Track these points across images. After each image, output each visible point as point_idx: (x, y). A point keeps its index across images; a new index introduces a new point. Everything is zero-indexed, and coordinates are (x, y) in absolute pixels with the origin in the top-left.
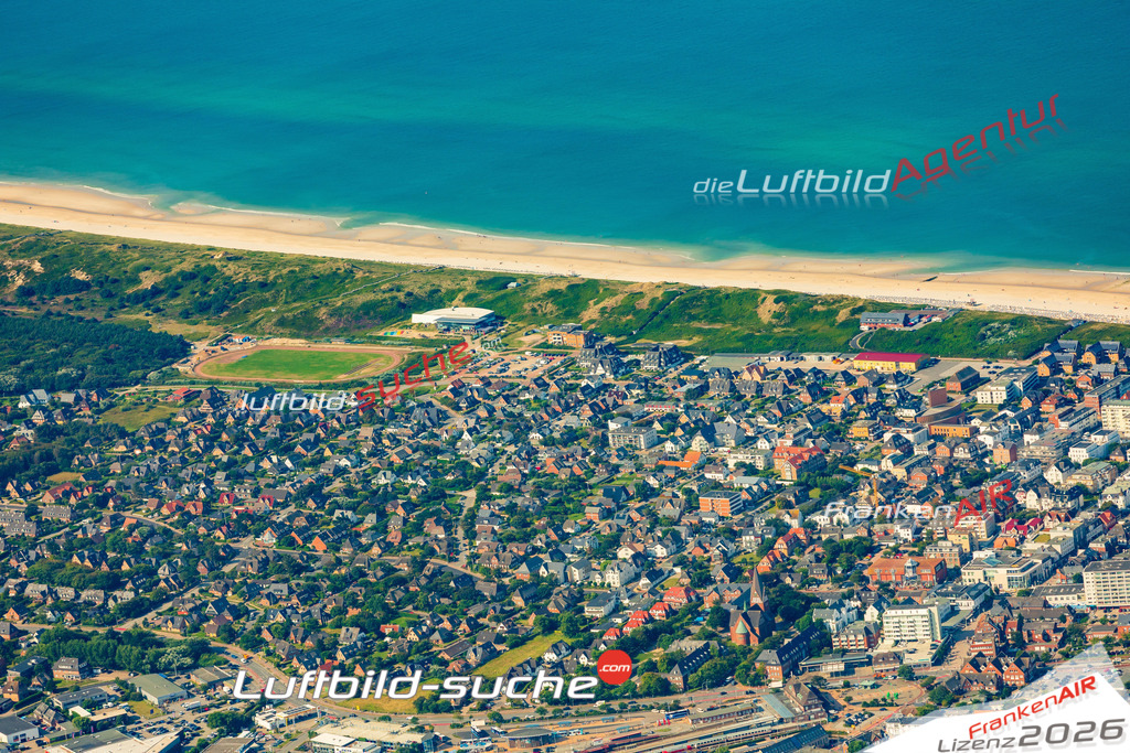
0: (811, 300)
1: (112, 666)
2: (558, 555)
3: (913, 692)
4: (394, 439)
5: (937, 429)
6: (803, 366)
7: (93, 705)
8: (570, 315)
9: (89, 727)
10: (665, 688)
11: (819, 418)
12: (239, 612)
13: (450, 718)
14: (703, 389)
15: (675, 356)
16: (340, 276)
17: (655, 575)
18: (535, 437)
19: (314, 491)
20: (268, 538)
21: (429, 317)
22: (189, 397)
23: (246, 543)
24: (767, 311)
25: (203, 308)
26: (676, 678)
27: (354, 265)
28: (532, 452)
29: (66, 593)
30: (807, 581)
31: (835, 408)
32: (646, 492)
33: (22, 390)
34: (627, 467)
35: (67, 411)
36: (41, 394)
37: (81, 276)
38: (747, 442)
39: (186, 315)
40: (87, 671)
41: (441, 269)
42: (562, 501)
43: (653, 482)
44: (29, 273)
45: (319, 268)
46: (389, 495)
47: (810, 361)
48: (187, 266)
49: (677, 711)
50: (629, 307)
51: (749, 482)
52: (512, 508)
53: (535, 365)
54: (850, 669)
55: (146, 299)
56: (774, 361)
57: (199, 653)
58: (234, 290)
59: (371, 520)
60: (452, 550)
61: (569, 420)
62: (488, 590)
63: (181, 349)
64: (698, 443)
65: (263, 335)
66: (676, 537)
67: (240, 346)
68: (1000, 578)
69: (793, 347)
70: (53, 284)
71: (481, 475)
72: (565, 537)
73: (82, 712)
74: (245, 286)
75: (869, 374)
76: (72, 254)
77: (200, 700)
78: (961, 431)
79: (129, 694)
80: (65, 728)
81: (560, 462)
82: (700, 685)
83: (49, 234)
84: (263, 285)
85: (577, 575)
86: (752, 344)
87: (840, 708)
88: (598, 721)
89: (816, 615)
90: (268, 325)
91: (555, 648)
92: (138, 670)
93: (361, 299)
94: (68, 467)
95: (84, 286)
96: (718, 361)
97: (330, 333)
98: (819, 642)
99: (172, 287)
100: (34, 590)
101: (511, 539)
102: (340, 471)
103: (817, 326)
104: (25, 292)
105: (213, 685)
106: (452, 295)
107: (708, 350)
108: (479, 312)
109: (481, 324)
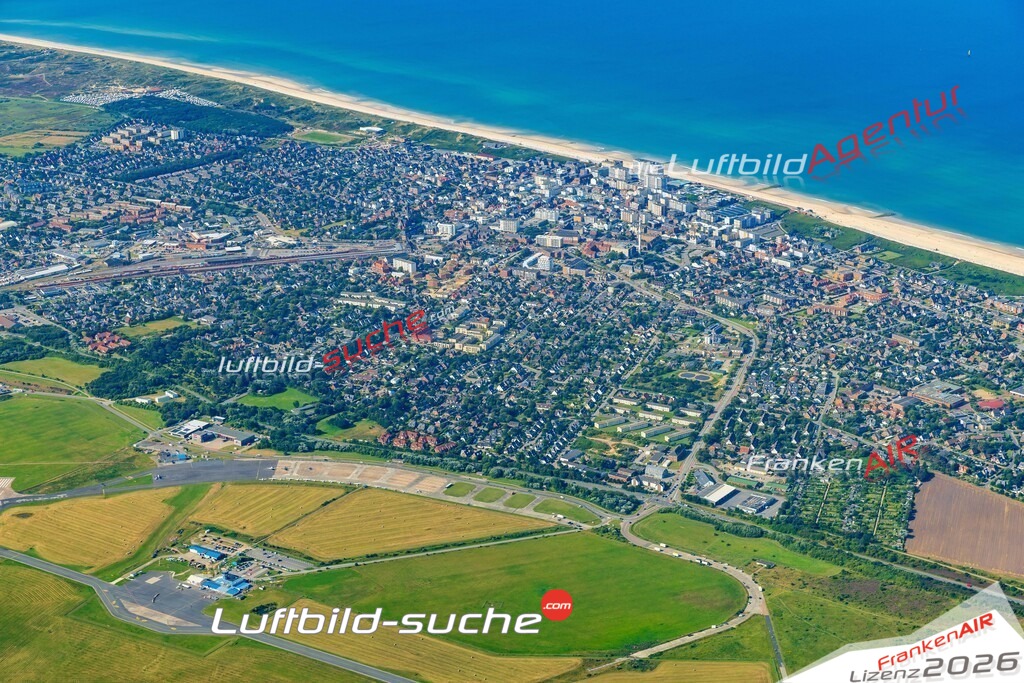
0: (472, 137)
1: (223, 213)
2: (362, 199)
3: (439, 248)
4: (336, 161)
5: (488, 177)
6: (462, 156)
7: (211, 223)
8: (405, 133)
9: (207, 228)
10: (371, 238)
11: (456, 170)
12: (265, 203)
13: (308, 239)
14: (429, 159)
15: (427, 148)
16: (346, 114)
17: (386, 207)
18: (375, 165)
19: (305, 173)
20: (285, 184)
21: (364, 129)
22: (286, 143)
23: (279, 185)
24: (458, 138)
25: (303, 118)
26: (375, 236)
27: (351, 111)
28: (372, 170)
29: (221, 192)
30: (427, 214)
31: (463, 168)
32: (397, 184)
33: (239, 135)
34: (396, 177)
35: (249, 142)
36: (244, 137)
37: (273, 105)
38: (433, 174)
39: (298, 120)
40: (215, 214)
41: (375, 116)
42: (372, 183)
43: (401, 182)
44: (259, 102)
45: (341, 111)
46: (325, 176)
47: (465, 154)
48: (303, 106)
49: (372, 244)
50: (421, 133)
51: (426, 185)
52: (356, 184)
53: (387, 146)
54: (425, 239)
55: (289, 114)
56: (455, 153)
57: (248, 212)
58: (315, 114)
59: (317, 182)
60: (335, 193)
61: (388, 163)
62: (337, 205)
63: (291, 129)
64: (419, 173)
65: (316, 128)
66: (398, 198)
67: (309, 130)
68: (480, 220)
69: (461, 149)
70: (266, 106)
71: (355, 174)
72: (367, 194)
73: (207, 224)
74: (317, 114)
75: (478, 160)
76: (274, 98)
77: (243, 226)
78: (494, 179)
79: (224, 221)
80: (202, 228)
81: (378, 173)
82: (381, 238)
83: (271, 92)
84: (323, 114)
85: (365, 204)
86: (451, 148)
87: (416, 249)
88: (348, 245)
89: (423, 223)
90: (318, 125)
91: (347, 223)
92: (229, 215)
93: (347, 121)
94: (240, 158)
95: (274, 108)
96: (439, 151)
97: (335, 130)
98: (420, 230)
99: (297, 112)
100: (212, 190)
101: (352, 192)
102: (316, 168)
103: (471, 145)
104: (256, 108)
105: (248, 222)
106: (374, 123)
107: (438, 148)
108: (379, 129)
109: (379, 132)
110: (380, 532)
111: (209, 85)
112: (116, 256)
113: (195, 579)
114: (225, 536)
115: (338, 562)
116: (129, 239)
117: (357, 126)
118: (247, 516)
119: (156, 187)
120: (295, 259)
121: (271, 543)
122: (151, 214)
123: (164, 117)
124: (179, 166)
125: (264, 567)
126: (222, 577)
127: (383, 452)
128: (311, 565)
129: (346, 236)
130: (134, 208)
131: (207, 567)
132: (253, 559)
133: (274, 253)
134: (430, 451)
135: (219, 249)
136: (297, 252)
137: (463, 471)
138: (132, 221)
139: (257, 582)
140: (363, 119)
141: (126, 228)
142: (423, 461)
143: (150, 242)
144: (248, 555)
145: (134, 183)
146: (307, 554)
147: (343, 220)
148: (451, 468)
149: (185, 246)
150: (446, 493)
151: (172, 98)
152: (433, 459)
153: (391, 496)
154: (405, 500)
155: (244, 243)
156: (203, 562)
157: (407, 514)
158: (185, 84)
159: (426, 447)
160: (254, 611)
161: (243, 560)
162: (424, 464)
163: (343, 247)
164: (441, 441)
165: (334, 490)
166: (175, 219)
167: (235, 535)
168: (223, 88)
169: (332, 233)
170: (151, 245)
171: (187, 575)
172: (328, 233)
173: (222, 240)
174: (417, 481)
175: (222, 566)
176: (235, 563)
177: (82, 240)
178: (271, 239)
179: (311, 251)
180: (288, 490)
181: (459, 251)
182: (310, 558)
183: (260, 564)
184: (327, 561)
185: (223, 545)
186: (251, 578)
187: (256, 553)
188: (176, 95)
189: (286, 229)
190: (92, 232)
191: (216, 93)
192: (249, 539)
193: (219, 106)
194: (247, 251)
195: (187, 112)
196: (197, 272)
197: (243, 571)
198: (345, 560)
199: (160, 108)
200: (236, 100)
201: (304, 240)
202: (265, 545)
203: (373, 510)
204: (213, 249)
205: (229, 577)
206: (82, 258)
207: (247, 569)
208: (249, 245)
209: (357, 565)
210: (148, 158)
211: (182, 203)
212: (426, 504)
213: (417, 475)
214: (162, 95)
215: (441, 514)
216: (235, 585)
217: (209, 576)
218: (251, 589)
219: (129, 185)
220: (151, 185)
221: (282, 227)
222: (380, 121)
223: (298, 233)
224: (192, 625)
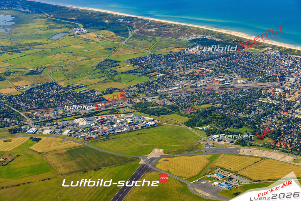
1: (224, 73)
2: (266, 69)
3: (290, 85)
4: (258, 58)
6: (297, 57)
7: (220, 76)
8: (279, 50)
9: (219, 77)
10: (269, 81)
11: (295, 61)
12: (237, 70)
14: (286, 58)
15: (286, 54)
17: (273, 72)
18: (270, 59)
19: (248, 61)
20: (242, 64)
21: (266, 48)
22: (243, 52)
23: (240, 65)
24: (296, 51)
27: (262, 43)
28: (269, 61)
29: (223, 66)
30: (286, 74)
31: (297, 60)
32: (277, 65)
34: (276, 63)
38: (288, 62)
40: (222, 73)
41: (270, 44)
42: (269, 65)
44: (235, 40)
46: (254, 62)
49: (269, 83)
50: (284, 50)
51: (286, 66)
52: (264, 65)
53: (274, 53)
54: (286, 82)
55: (243, 43)
56: (295, 56)
57: (231, 73)
59: (252, 64)
60: (257, 67)
61: (274, 58)
62: (258, 71)
63: (244, 48)
64: (284, 62)
65: (252, 48)
66: (277, 69)
69: (297, 55)
70: (237, 41)
71: (264, 62)
73: (219, 76)
76: (239, 39)
77: (230, 77)
79: (224, 75)
80: (218, 77)
81: (271, 62)
82: (272, 82)
83: (238, 37)
85: (267, 71)
86: (293, 54)
87: (283, 85)
88: (262, 83)
89: (285, 77)
92: (226, 73)
93: (261, 46)
94: (229, 56)
95: (239, 42)
96: (290, 55)
97: (258, 48)
98: (284, 79)
100: (221, 66)
101: (263, 67)
102: (252, 60)
105: (231, 76)
106: (269, 46)
107: (289, 54)
108: (271, 48)
109: (271, 49)
110: (272, 172)
111: (220, 35)
112: (193, 85)
113: (216, 183)
114: (225, 170)
115: (259, 181)
116: (196, 80)
117: (264, 47)
118: (231, 165)
119: (204, 65)
120: (245, 87)
121: (239, 174)
122: (203, 72)
123: (206, 44)
124: (211, 59)
125: (237, 181)
126: (224, 183)
127: (273, 148)
128: (251, 181)
129: (261, 81)
130: (198, 71)
131: (219, 180)
132: (233, 178)
133: (239, 85)
134: (288, 148)
135: (222, 84)
136: (246, 85)
137: (298, 155)
138: (197, 75)
139: (235, 185)
140: (266, 45)
141: (195, 77)
142: (285, 151)
143: (203, 81)
144: (232, 177)
145: (198, 63)
146: (250, 178)
147: (260, 76)
148: (295, 154)
149: (213, 83)
150: (293, 162)
151: (209, 38)
152: (289, 151)
153: (275, 161)
154: (280, 163)
155: (230, 82)
156: (218, 178)
157: (281, 167)
158: (213, 34)
159: (287, 147)
160: (234, 194)
161: (230, 178)
162: (286, 152)
163: (260, 84)
164: (291, 145)
165: (258, 159)
166: (210, 74)
167: (228, 170)
168: (224, 35)
169: (257, 80)
170: (203, 82)
171: (214, 182)
172: (256, 80)
173: (224, 81)
174: (284, 157)
175: (224, 180)
176: (228, 179)
177: (183, 80)
178: (238, 81)
179: (250, 85)
180: (244, 157)
181: (296, 86)
182: (251, 179)
183: (236, 180)
184: (256, 180)
185: (224, 173)
186: (233, 184)
187: (234, 176)
188: (210, 38)
189: (243, 78)
190: (186, 77)
191: (222, 37)
192: (232, 172)
193: (223, 41)
194: (231, 84)
195: (213, 42)
196: (216, 90)
197: (230, 182)
198: (261, 181)
199: (205, 41)
200: (228, 39)
201: (248, 82)
202: (237, 174)
203: (270, 165)
204: (221, 83)
205: (226, 183)
206: (183, 85)
207: (232, 181)
208: (232, 83)
209: (265, 182)
210: (202, 56)
211: (212, 69)
212: (287, 165)
213: (284, 155)
214: (206, 37)
215: (291, 168)
216: (228, 186)
217: (220, 182)
218: (233, 187)
219: (196, 64)
220: (203, 64)
221: (241, 77)
222: (271, 46)
223: (246, 79)
224: (215, 197)
